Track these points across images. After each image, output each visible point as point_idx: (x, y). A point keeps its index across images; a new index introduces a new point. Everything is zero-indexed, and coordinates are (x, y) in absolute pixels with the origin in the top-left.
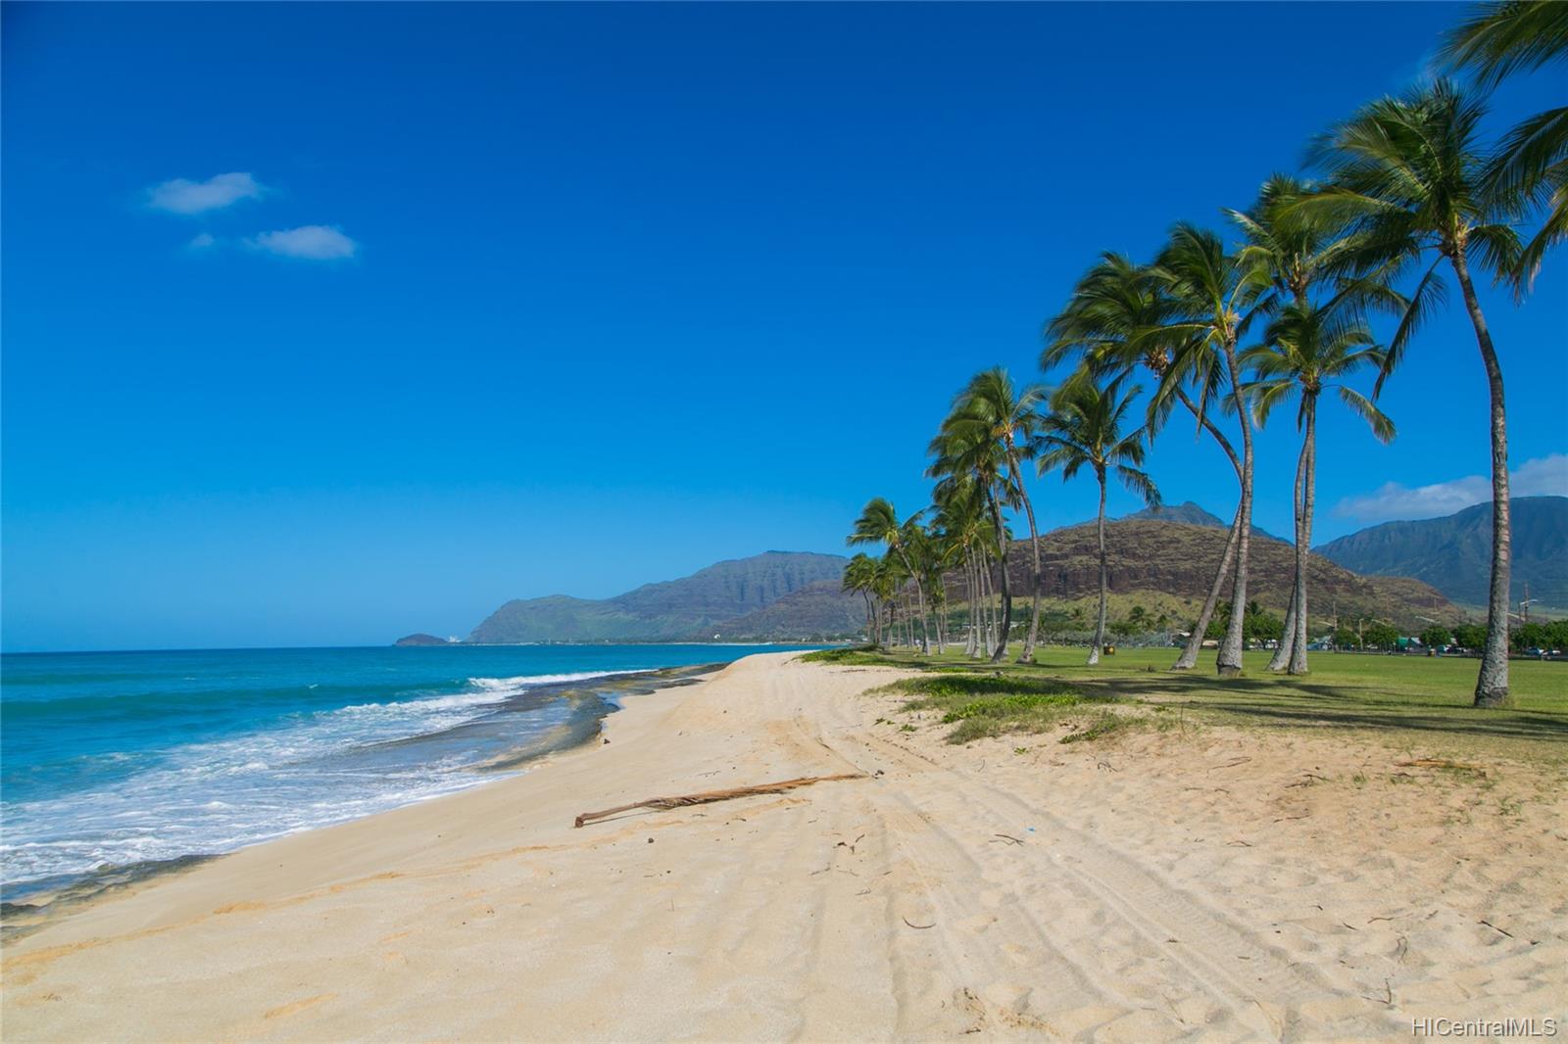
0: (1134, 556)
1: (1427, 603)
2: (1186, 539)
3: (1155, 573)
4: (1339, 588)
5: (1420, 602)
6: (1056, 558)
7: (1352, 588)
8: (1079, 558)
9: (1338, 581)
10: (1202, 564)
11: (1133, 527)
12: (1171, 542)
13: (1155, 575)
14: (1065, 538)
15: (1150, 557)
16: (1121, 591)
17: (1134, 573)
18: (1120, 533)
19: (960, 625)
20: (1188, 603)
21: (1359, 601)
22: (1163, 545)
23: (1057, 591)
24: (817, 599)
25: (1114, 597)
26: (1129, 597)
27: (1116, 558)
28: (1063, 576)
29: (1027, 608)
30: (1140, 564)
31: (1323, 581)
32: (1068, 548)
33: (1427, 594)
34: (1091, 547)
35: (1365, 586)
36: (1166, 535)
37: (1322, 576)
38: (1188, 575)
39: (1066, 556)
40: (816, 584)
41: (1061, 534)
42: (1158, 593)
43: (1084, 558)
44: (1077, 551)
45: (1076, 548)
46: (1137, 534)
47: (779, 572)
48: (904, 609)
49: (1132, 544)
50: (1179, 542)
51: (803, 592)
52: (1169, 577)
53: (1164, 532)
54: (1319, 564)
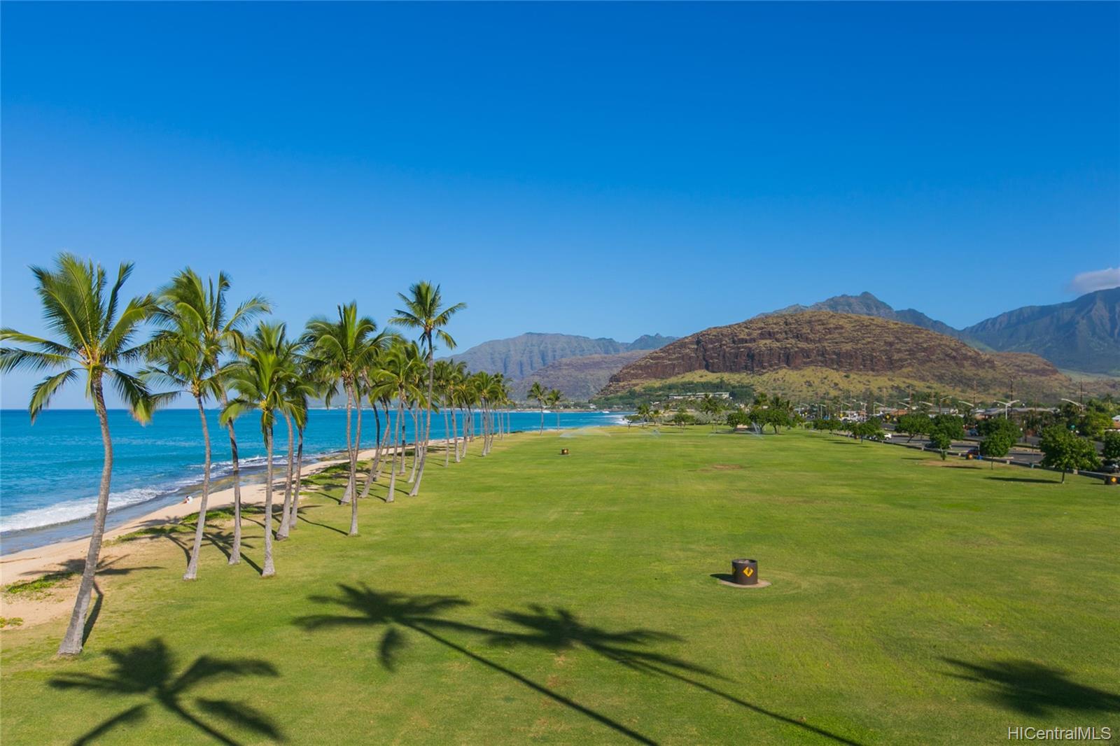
0: (807, 340)
1: (1043, 372)
2: (848, 326)
3: (823, 353)
4: (966, 364)
5: (1036, 372)
6: (746, 341)
7: (977, 362)
8: (764, 342)
9: (966, 358)
10: (860, 346)
11: (807, 317)
12: (836, 328)
13: (823, 355)
14: (754, 326)
15: (819, 341)
16: (797, 368)
17: (806, 353)
18: (797, 321)
19: (668, 396)
20: (847, 377)
21: (981, 373)
22: (830, 331)
23: (746, 368)
24: (565, 372)
25: (791, 372)
26: (802, 372)
27: (793, 341)
28: (751, 356)
29: (722, 381)
30: (811, 346)
31: (954, 358)
32: (756, 334)
33: (1042, 366)
34: (774, 333)
35: (988, 361)
36: (833, 323)
37: (954, 354)
38: (849, 355)
39: (754, 340)
40: (564, 360)
41: (751, 322)
42: (824, 369)
43: (768, 342)
44: (762, 336)
45: (761, 334)
46: (810, 322)
47: (536, 349)
48: (625, 383)
49: (806, 330)
50: (842, 328)
51: (553, 367)
52: (834, 357)
53: (831, 320)
54: (953, 345)
